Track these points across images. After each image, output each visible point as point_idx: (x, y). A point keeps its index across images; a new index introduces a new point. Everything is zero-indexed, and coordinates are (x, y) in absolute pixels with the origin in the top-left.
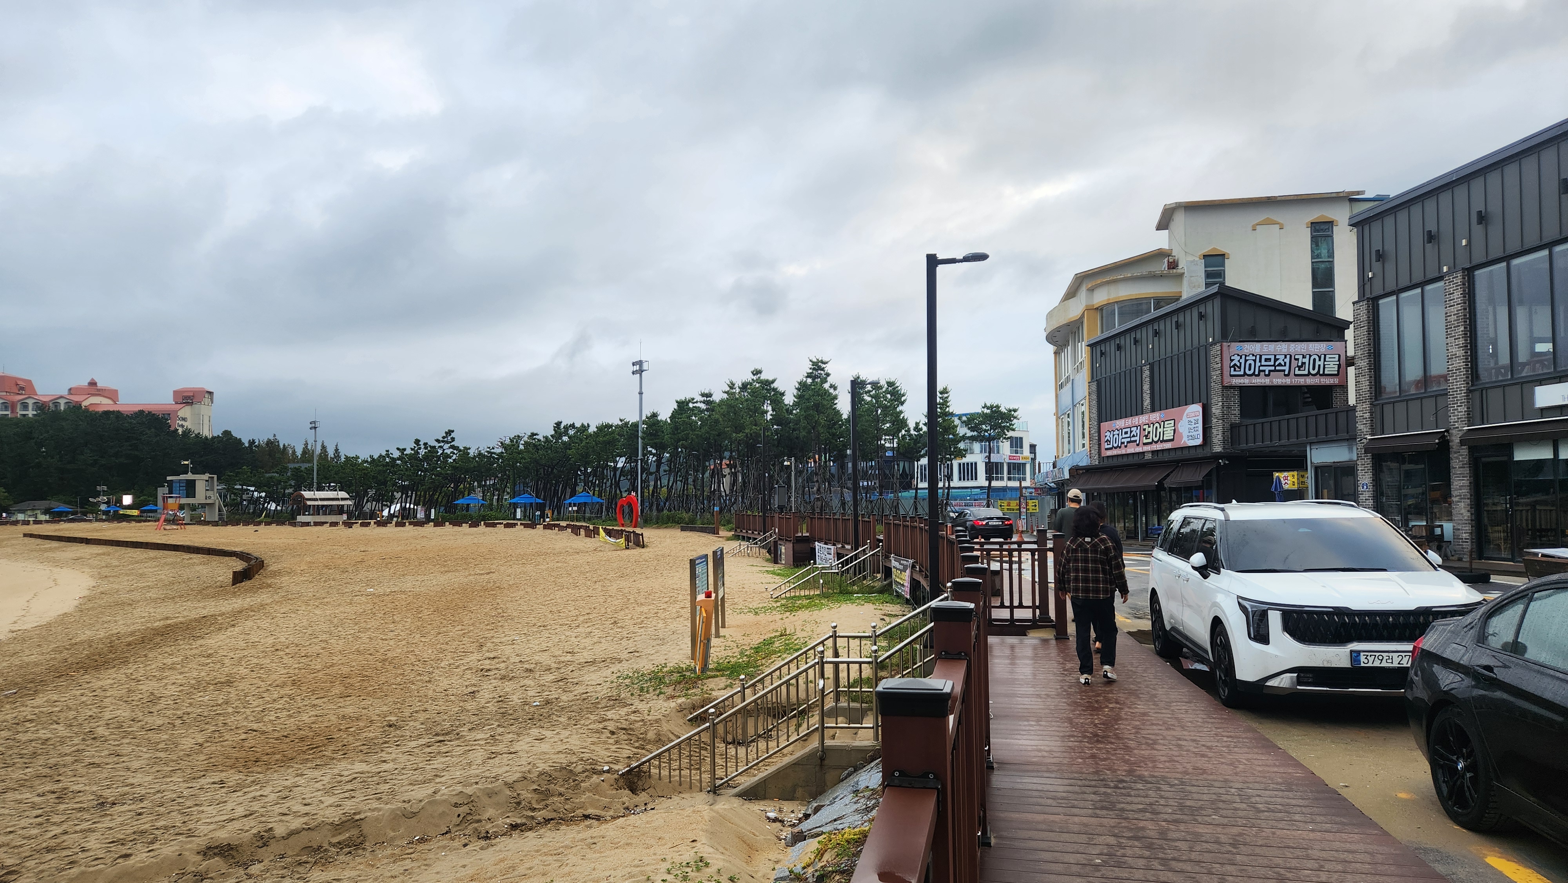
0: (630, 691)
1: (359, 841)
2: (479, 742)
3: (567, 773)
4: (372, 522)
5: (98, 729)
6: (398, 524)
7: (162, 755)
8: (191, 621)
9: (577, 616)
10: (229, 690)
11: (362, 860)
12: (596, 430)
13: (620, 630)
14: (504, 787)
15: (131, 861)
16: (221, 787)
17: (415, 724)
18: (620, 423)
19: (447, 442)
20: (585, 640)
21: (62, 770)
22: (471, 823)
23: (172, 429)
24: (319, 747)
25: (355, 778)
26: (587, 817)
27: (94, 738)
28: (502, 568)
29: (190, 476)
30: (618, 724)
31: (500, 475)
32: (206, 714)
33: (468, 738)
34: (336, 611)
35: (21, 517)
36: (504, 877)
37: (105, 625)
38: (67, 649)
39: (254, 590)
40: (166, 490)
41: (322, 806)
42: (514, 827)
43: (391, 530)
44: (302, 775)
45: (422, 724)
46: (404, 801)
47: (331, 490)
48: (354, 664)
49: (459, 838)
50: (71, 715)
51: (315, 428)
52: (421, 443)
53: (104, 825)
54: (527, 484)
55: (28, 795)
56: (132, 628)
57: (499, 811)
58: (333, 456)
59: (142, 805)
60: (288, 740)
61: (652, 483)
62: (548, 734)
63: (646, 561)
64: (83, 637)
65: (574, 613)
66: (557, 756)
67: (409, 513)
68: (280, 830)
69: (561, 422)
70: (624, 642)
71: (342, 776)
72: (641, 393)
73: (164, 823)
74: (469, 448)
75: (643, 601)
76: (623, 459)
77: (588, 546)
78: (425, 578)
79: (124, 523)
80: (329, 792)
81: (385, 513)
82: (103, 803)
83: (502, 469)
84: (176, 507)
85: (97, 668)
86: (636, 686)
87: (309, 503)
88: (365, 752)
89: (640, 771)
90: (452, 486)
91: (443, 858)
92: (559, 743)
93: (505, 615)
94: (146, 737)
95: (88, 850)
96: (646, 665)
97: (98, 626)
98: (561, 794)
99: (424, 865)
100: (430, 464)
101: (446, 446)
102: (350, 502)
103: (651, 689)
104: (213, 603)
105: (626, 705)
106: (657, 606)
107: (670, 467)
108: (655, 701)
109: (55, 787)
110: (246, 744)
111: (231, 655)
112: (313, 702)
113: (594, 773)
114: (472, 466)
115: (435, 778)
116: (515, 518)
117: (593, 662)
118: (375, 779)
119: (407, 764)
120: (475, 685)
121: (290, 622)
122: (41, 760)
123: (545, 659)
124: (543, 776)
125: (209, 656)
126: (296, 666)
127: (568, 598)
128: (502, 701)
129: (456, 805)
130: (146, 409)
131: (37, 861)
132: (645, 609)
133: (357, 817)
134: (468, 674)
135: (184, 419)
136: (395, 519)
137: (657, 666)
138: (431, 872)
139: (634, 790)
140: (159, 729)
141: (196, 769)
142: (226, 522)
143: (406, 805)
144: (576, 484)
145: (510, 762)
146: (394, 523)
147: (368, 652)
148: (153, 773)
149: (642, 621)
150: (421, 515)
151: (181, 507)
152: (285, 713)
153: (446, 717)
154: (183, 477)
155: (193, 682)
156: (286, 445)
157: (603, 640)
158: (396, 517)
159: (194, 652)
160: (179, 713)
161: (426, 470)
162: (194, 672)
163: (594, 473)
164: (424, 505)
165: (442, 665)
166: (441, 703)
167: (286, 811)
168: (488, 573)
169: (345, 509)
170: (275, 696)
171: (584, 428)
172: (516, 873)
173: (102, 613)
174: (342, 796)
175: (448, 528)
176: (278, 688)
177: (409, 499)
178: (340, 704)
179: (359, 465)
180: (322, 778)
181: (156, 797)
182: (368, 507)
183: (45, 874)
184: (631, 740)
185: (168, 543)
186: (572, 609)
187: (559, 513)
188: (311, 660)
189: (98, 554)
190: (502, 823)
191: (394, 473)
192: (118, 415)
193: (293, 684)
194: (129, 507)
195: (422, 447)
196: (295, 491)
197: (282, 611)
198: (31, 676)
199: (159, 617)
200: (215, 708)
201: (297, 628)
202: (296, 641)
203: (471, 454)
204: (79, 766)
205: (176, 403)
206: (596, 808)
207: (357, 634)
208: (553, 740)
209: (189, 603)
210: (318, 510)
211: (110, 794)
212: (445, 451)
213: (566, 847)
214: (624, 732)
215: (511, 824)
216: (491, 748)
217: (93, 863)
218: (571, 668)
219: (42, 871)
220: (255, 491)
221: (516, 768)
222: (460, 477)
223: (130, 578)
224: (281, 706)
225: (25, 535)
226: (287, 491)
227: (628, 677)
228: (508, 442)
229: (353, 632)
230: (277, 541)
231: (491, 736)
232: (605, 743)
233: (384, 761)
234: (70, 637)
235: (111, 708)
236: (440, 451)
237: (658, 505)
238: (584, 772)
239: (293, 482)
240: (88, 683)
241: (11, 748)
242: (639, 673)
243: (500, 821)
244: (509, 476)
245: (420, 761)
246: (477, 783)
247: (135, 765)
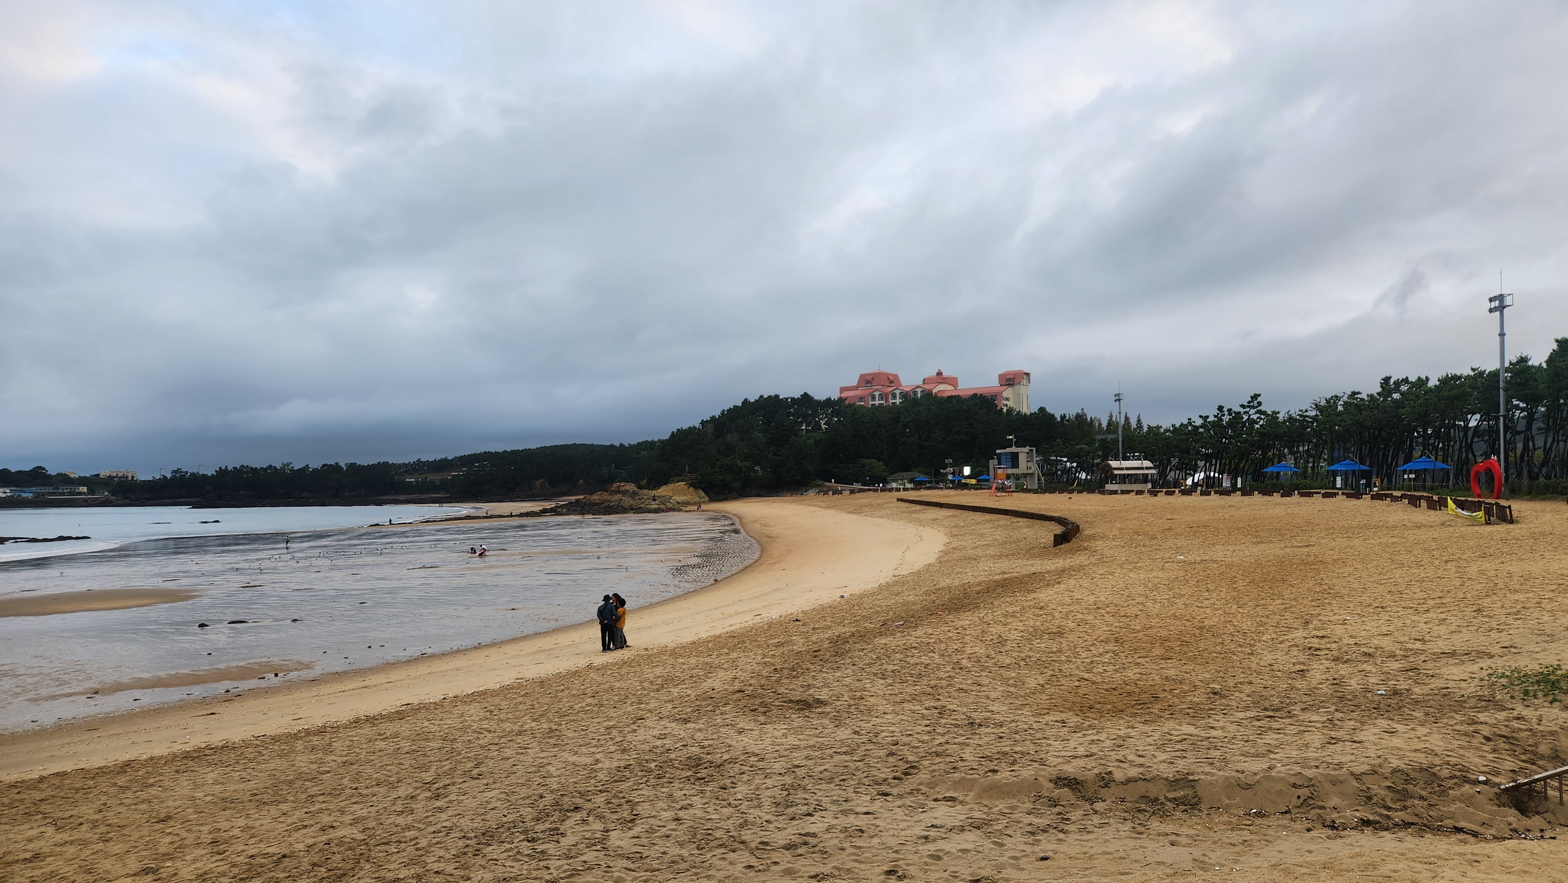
0: (1508, 693)
1: (1194, 801)
2: (1315, 724)
3: (1430, 775)
4: (1177, 491)
5: (963, 660)
6: (1203, 493)
7: (1012, 689)
8: (1023, 576)
9: (1424, 599)
10: (1061, 640)
11: (1199, 821)
12: (1438, 383)
13: (1487, 620)
14: (1349, 777)
15: (998, 776)
16: (1064, 726)
17: (1241, 695)
18: (1472, 373)
19: (1254, 407)
20: (1439, 628)
21: (941, 691)
22: (1313, 808)
23: (999, 408)
24: (1146, 703)
25: (1185, 739)
26: (1459, 830)
27: (961, 668)
28: (1324, 541)
29: (1014, 449)
30: (1495, 730)
31: (1314, 440)
32: (1044, 659)
33: (1301, 718)
34: (1150, 576)
35: (894, 485)
36: (1364, 873)
37: (959, 576)
38: (934, 593)
39: (1073, 552)
40: (996, 462)
41: (1155, 760)
42: (1366, 823)
43: (1196, 499)
44: (1133, 728)
45: (1248, 696)
46: (1238, 771)
47: (1136, 460)
48: (1172, 628)
49: (1302, 821)
50: (943, 646)
51: (1119, 400)
52: (1225, 409)
53: (975, 742)
54: (1348, 449)
55: (918, 707)
56: (978, 579)
57: (1346, 802)
58: (1135, 427)
59: (1001, 730)
60: (1116, 693)
61: (1520, 446)
62: (1400, 727)
63: (1517, 539)
64: (943, 584)
65: (1421, 595)
66: (1414, 754)
67: (1214, 481)
68: (1118, 775)
69: (1390, 377)
70: (1494, 635)
71: (1171, 735)
72: (1502, 335)
73: (1021, 749)
74: (1279, 413)
75: (1517, 587)
76: (1478, 416)
77: (1432, 520)
78: (1237, 548)
79: (966, 490)
80: (1161, 747)
81: (1189, 482)
82: (972, 723)
83: (1318, 434)
84: (1004, 477)
85: (957, 610)
86: (1517, 688)
87: (1116, 472)
88: (1192, 715)
89: (1531, 790)
90: (1260, 453)
91: (1285, 838)
92: (1416, 740)
93: (1331, 591)
94: (999, 672)
95: (965, 760)
96: (1530, 665)
97: (954, 576)
98: (1422, 798)
99: (1264, 840)
100: (1235, 431)
101: (1252, 411)
102: (1154, 471)
103: (1540, 694)
104: (1039, 562)
105: (1504, 709)
106: (1539, 595)
107: (1548, 424)
108: (1547, 709)
109: (936, 704)
110: (1080, 691)
111: (1060, 608)
112: (1137, 661)
113: (1467, 782)
114: (1282, 431)
115: (1268, 753)
116: (1334, 487)
117: (1453, 654)
118: (1205, 743)
119: (1237, 734)
120: (1304, 664)
121: (1108, 583)
122: (925, 681)
123: (1386, 643)
124: (1398, 774)
125: (1041, 608)
126: (1117, 624)
127: (1411, 578)
128: (1337, 684)
129: (1294, 786)
130: (979, 392)
131: (930, 762)
132: (1521, 597)
133: (1191, 778)
134: (1294, 652)
135: (1007, 399)
136: (1199, 488)
137: (1547, 667)
138: (1273, 849)
139: (1523, 810)
140: (1007, 667)
141: (1040, 706)
142: (1045, 490)
143: (1241, 776)
144: (1411, 449)
145: (1355, 751)
146: (1199, 491)
147: (1185, 618)
148: (1008, 704)
149: (1519, 611)
150: (1226, 483)
151: (1008, 477)
152: (1111, 667)
153: (1274, 693)
154: (1008, 450)
155: (1031, 630)
156: (1093, 417)
157: (1464, 630)
158: (1200, 486)
159: (1029, 603)
160: (1022, 655)
161: (1231, 437)
162: (1032, 622)
163: (1437, 434)
164: (1229, 474)
165: (1264, 638)
166: (1266, 678)
167: (1122, 759)
168: (1307, 546)
169: (1150, 477)
170: (1101, 650)
171: (1422, 382)
172: (1377, 872)
173: (955, 565)
174: (1174, 754)
175: (1257, 498)
176: (1103, 644)
177: (1213, 468)
178: (1161, 666)
179: (1162, 434)
180: (1152, 733)
181: (1011, 725)
182: (1171, 476)
183: (937, 774)
184: (1515, 751)
185: (999, 508)
186: (1418, 590)
187: (1390, 481)
188: (1131, 621)
189: (949, 516)
190: (1352, 815)
191: (1197, 442)
192: (958, 398)
193: (1117, 641)
194: (968, 477)
195: (1226, 413)
196: (1103, 461)
197: (1100, 572)
198: (912, 612)
199: (998, 571)
200: (1051, 655)
201: (1115, 589)
202: (1115, 601)
203: (1281, 419)
204: (952, 690)
205: (1001, 385)
206: (1471, 822)
207: (1172, 600)
208: (1407, 736)
209: (1020, 561)
210: (1124, 479)
211: (977, 717)
212: (1251, 417)
213: (1439, 857)
214: (1504, 740)
215: (1362, 819)
216: (1329, 732)
217: (970, 772)
218: (1422, 658)
219: (934, 771)
220: (1068, 461)
221: (1363, 759)
222: (1268, 443)
223: (974, 537)
224: (1107, 661)
225: (898, 500)
226: (1095, 461)
227: (1503, 676)
228: (1323, 403)
229: (1168, 597)
230: (1089, 507)
231: (1328, 719)
232: (1477, 748)
233: (1213, 728)
234: (935, 583)
235: (971, 645)
236: (1245, 417)
237: (1530, 472)
238: (1451, 778)
239: (1100, 453)
240: (952, 622)
241: (903, 668)
242: (1519, 673)
243: (1348, 813)
244: (1326, 442)
245: (1250, 732)
246: (1317, 767)
247: (993, 695)
